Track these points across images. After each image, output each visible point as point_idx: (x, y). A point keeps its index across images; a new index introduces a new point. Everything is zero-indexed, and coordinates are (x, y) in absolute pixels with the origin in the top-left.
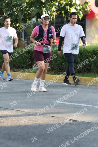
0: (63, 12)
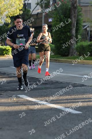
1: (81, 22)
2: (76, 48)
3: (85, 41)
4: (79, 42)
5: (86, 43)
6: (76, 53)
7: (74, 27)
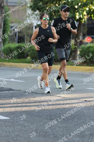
0: (92, 15)
1: (9, 22)
2: (3, 50)
3: (12, 43)
4: (7, 43)
5: (13, 45)
6: (3, 55)
7: (1, 28)
